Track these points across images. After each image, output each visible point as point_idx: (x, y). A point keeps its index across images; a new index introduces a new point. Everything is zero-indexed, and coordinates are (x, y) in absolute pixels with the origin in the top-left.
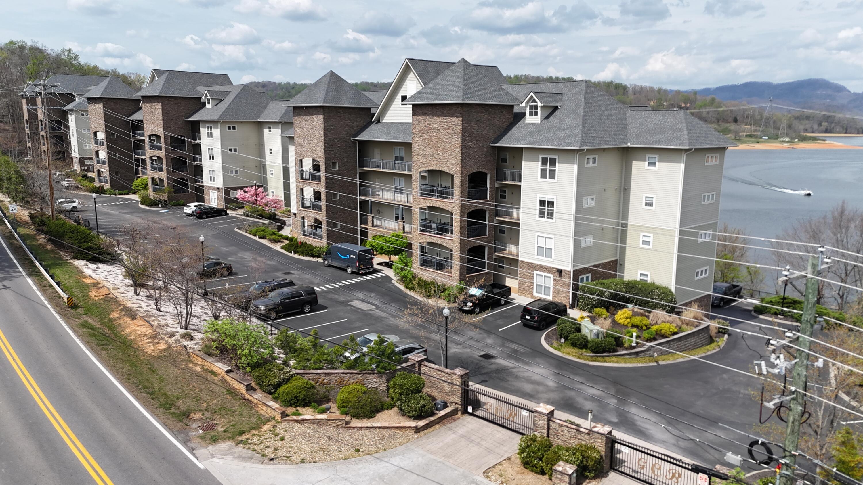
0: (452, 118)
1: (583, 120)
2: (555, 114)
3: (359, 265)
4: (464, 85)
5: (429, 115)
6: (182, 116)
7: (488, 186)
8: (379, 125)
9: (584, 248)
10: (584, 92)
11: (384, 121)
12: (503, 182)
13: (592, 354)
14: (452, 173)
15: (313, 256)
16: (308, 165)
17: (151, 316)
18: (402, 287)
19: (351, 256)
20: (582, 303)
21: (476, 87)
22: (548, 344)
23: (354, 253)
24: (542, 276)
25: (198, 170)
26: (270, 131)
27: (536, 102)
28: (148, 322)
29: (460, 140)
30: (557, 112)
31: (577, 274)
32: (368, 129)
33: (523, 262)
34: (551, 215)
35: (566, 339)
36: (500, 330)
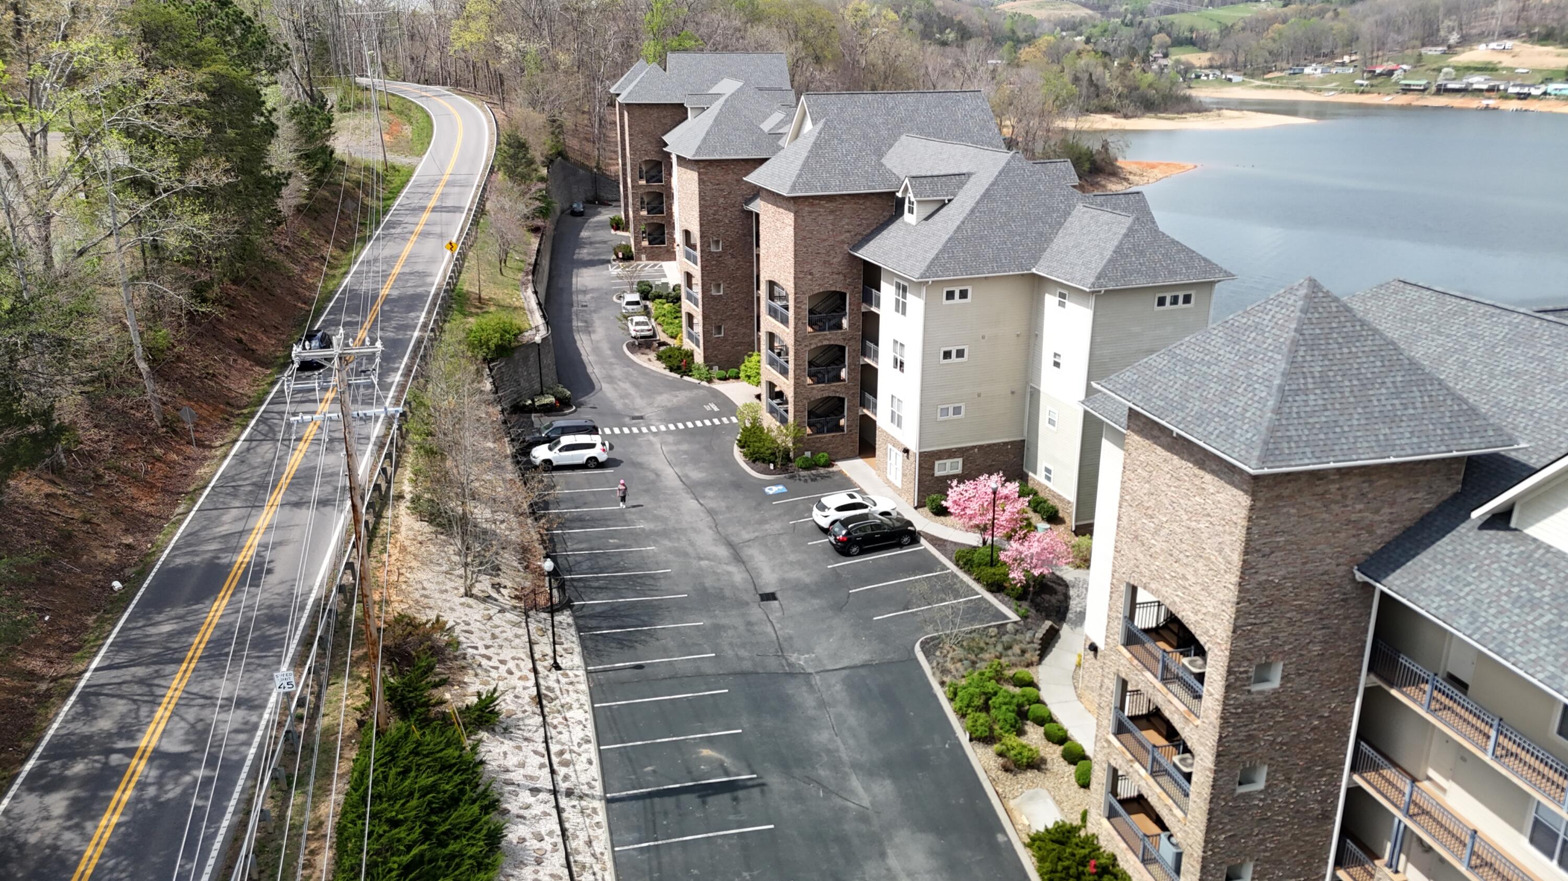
11: (1533, 531)
25: (868, 381)
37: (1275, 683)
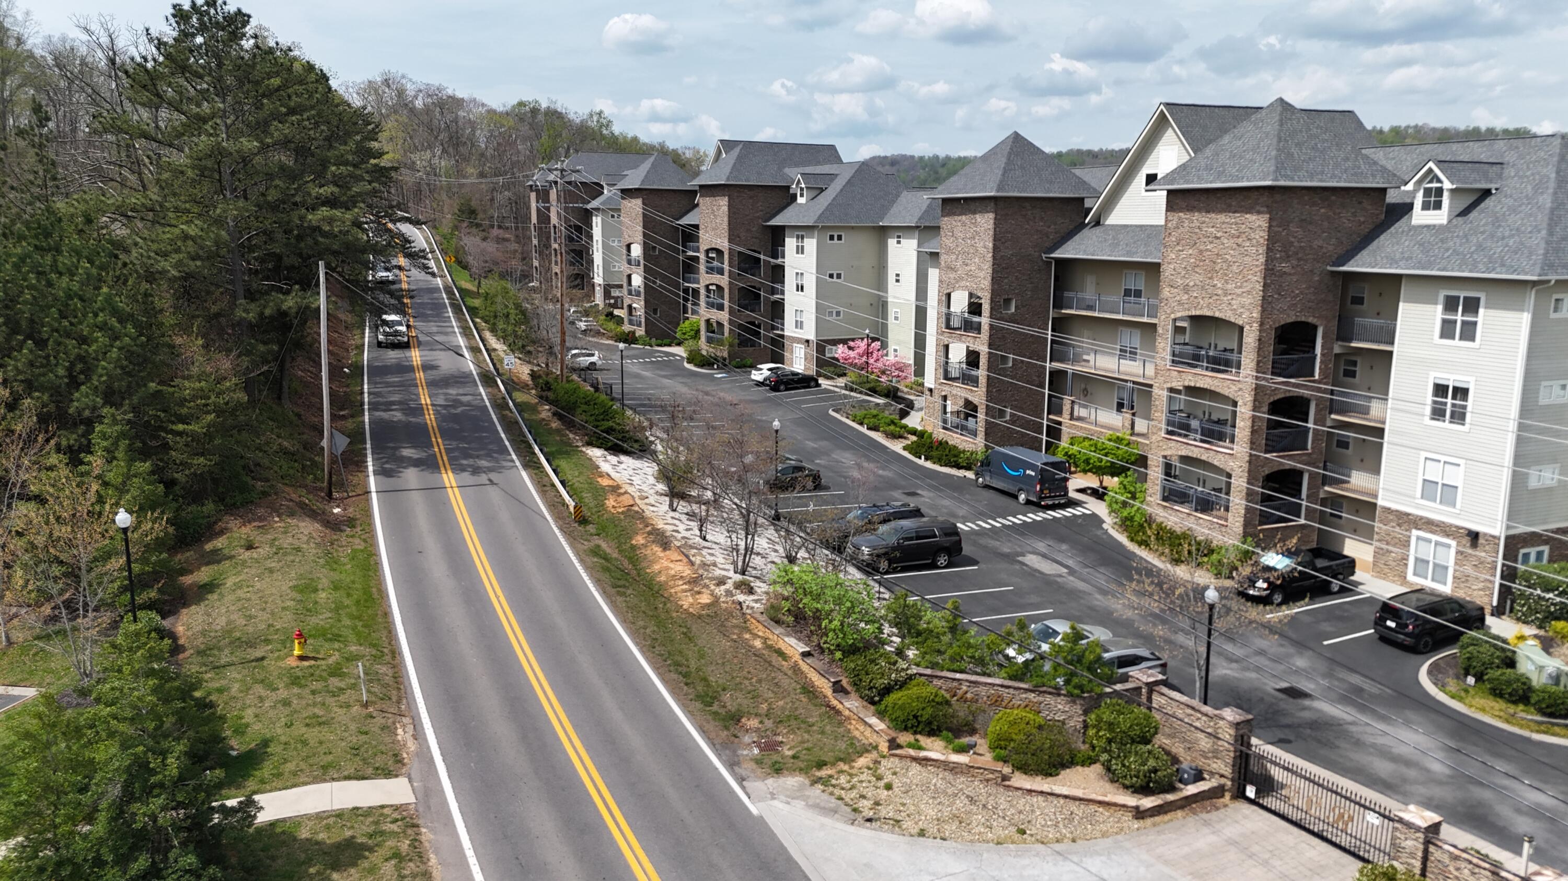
0: (1248, 216)
2: (1482, 205)
3: (1042, 490)
4: (1278, 150)
5: (1199, 211)
6: (759, 218)
7: (1318, 350)
8: (1098, 230)
9: (1536, 491)
10: (1555, 159)
12: (1353, 345)
13: (1539, 718)
14: (1240, 323)
15: (959, 467)
16: (960, 303)
17: (691, 547)
18: (1122, 539)
19: (1028, 472)
20: (1523, 606)
21: (1306, 154)
22: (1436, 684)
23: (1032, 467)
24: (1430, 541)
25: (777, 309)
26: (899, 242)
27: (1439, 181)
28: (687, 556)
29: (1262, 259)
30: (1489, 202)
31: (1514, 544)
32: (1077, 238)
33: (1388, 510)
34: (1459, 416)
35: (1479, 678)
36: (1326, 643)
37: (1013, 310)
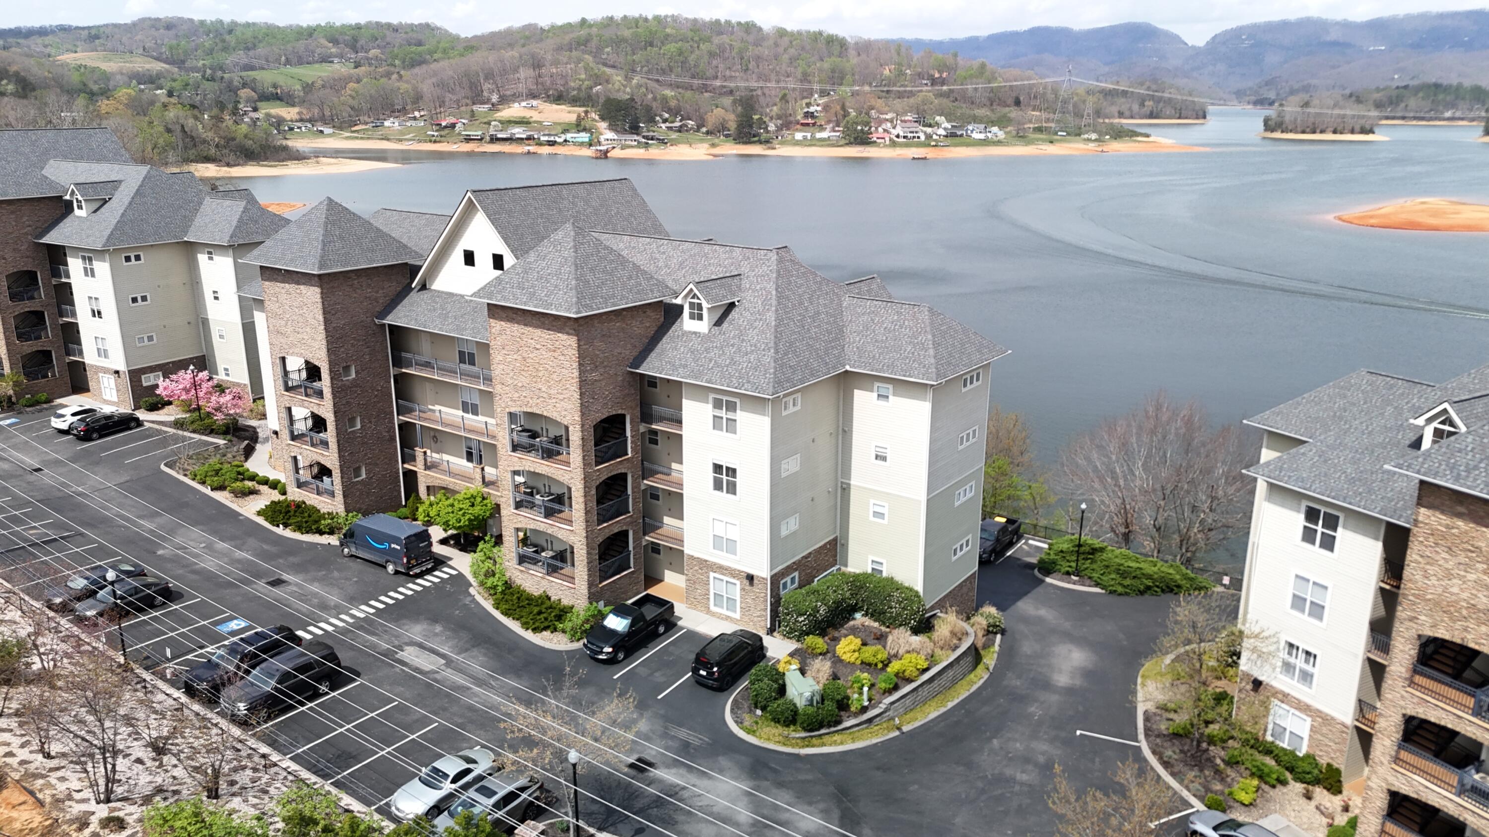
0: (560, 335)
1: (776, 337)
2: (730, 316)
3: (408, 562)
4: (577, 279)
5: (518, 323)
6: (26, 234)
7: (628, 433)
8: (425, 295)
9: (786, 537)
10: (774, 275)
11: (433, 287)
12: (653, 427)
13: (803, 734)
14: (566, 423)
15: (321, 533)
16: (295, 364)
18: (488, 605)
19: (393, 546)
20: (786, 626)
21: (598, 279)
22: (736, 722)
23: (396, 540)
24: (722, 580)
25: (71, 334)
26: (211, 259)
27: (698, 298)
28: (32, 793)
29: (576, 374)
30: (734, 314)
31: (775, 580)
32: (406, 301)
33: (692, 557)
34: (732, 489)
35: (763, 709)
36: (659, 697)
37: (353, 376)
